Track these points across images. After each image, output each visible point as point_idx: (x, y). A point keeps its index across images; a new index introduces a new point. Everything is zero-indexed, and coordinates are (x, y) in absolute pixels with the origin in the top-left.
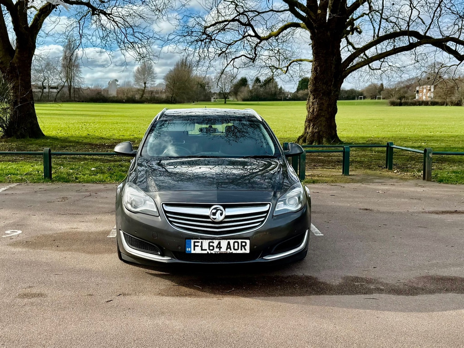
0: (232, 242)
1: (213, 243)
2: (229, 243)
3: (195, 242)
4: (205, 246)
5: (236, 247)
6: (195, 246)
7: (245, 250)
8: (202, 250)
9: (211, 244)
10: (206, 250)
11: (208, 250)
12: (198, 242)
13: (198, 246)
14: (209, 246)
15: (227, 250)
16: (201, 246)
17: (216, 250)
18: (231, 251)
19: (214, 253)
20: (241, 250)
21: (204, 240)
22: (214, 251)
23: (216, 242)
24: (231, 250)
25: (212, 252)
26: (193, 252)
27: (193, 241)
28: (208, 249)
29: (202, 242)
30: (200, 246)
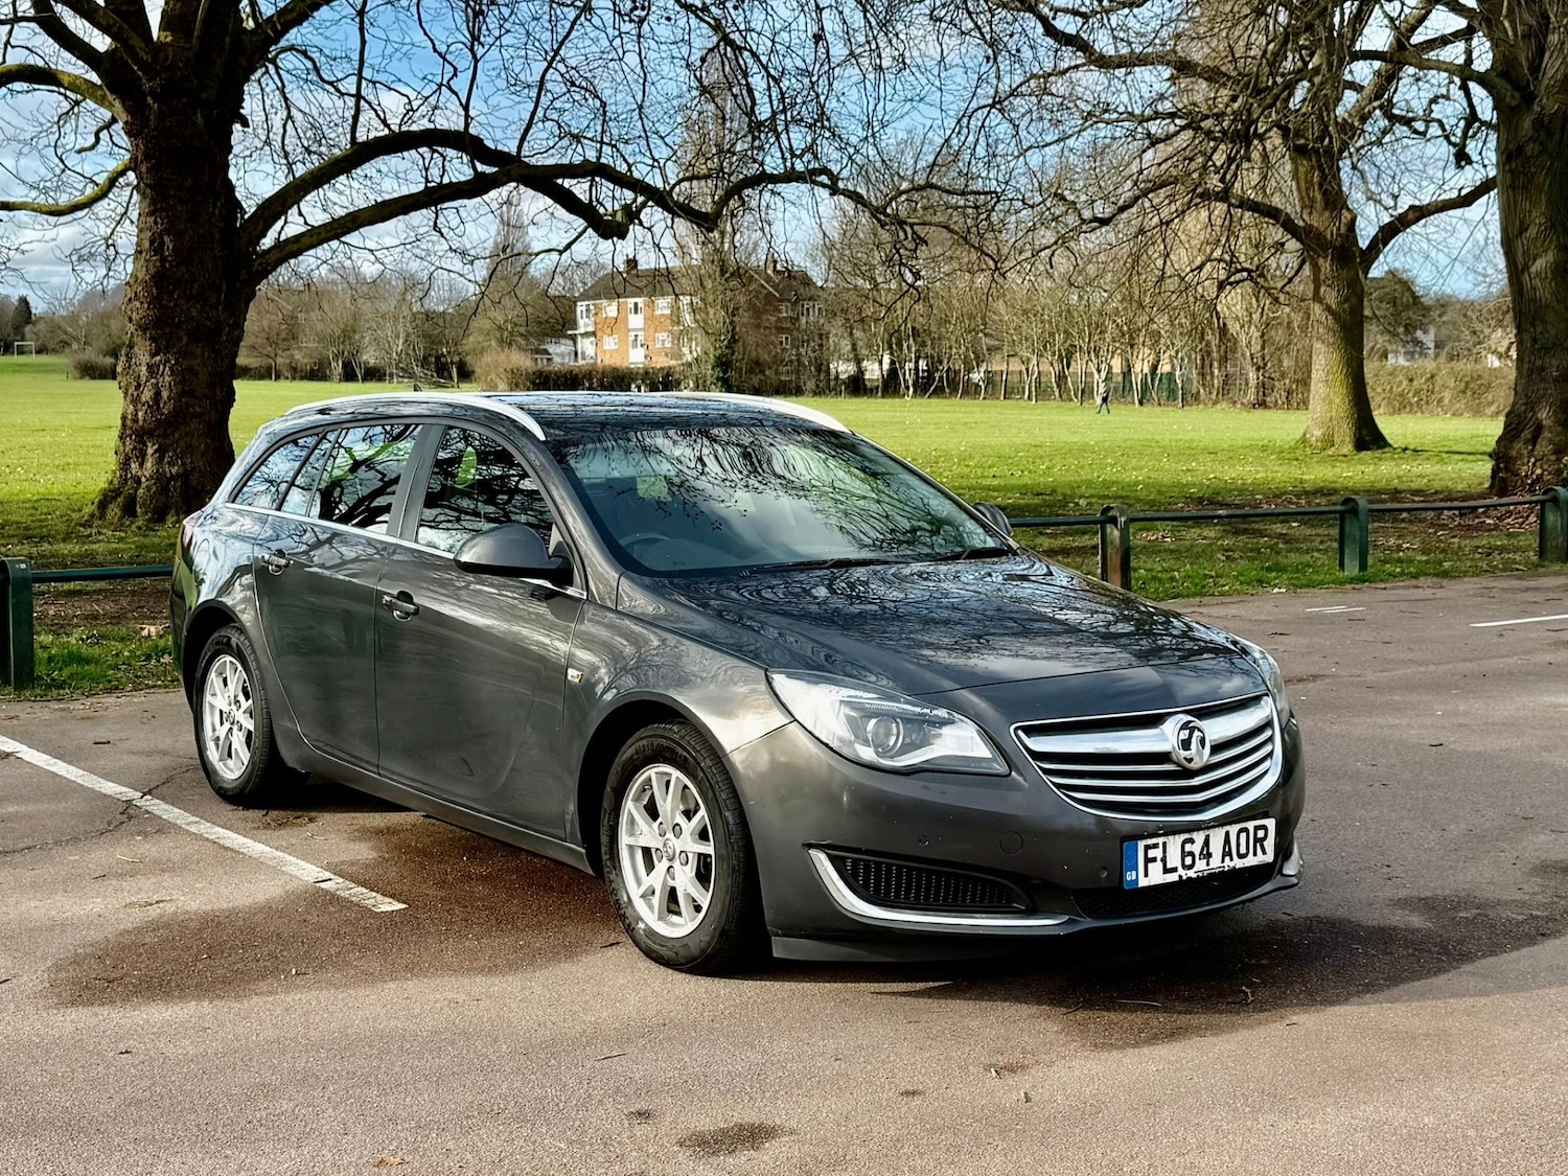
0: (1233, 829)
1: (1192, 841)
2: (1227, 833)
3: (1147, 848)
4: (1174, 860)
5: (1243, 850)
6: (1148, 860)
7: (1264, 853)
8: (1166, 871)
9: (1188, 847)
10: (1174, 870)
11: (1181, 871)
12: (1155, 846)
13: (1154, 860)
14: (1184, 854)
15: (1223, 861)
16: (1164, 860)
17: (1201, 865)
18: (1232, 864)
19: (1194, 876)
20: (1255, 854)
21: (1171, 838)
22: (1195, 869)
23: (1199, 837)
24: (1231, 860)
25: (1192, 874)
26: (1143, 882)
27: (1141, 844)
28: (1178, 864)
29: (1164, 844)
30: (1159, 859)
